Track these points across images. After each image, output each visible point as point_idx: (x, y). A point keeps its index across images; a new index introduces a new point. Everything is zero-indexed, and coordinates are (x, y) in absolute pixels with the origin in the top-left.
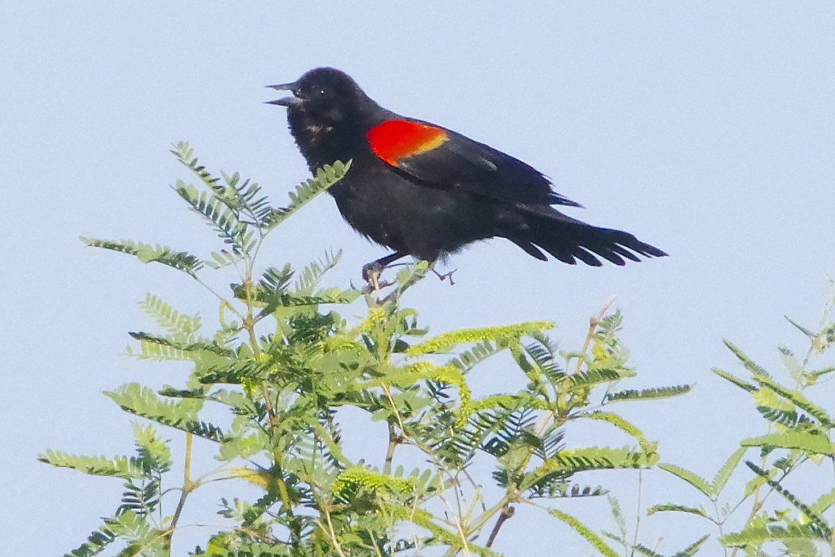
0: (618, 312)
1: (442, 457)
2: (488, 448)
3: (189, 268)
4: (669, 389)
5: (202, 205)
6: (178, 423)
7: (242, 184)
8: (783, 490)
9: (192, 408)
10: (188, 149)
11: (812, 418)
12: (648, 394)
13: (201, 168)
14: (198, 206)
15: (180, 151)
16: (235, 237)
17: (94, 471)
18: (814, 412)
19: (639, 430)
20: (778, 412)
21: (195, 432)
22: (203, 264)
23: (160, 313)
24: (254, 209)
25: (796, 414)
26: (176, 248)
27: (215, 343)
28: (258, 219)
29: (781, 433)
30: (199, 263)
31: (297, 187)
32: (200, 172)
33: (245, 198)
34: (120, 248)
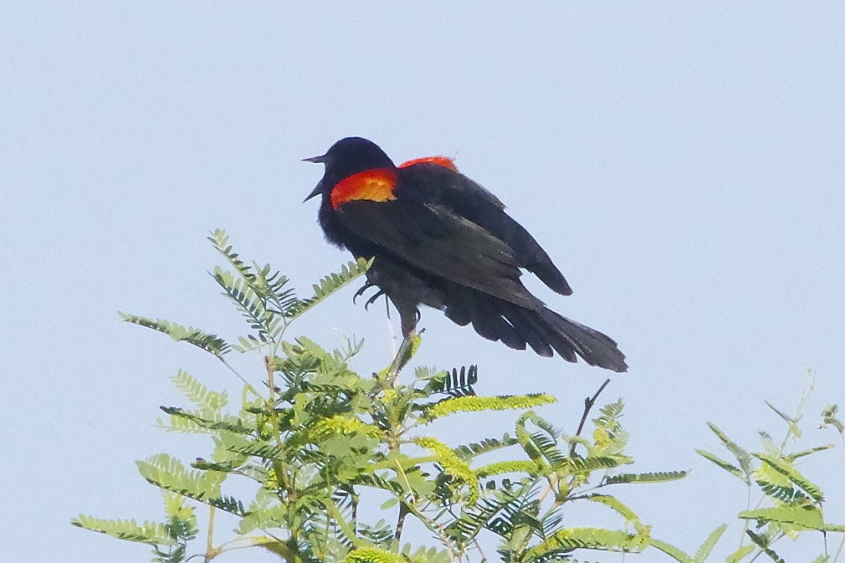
0: (620, 400)
1: (447, 535)
2: (493, 527)
3: (217, 351)
4: (665, 474)
5: (236, 291)
6: (201, 496)
7: (272, 276)
8: (779, 559)
9: (216, 479)
10: (224, 237)
11: (807, 495)
12: (645, 478)
13: (235, 256)
14: (232, 292)
15: (216, 238)
16: (263, 324)
17: (125, 536)
18: (810, 489)
19: (634, 514)
20: (776, 486)
21: (217, 505)
22: (231, 348)
23: (190, 388)
24: (281, 299)
25: (793, 489)
26: (207, 331)
27: (240, 422)
28: (283, 309)
29: (777, 506)
30: (227, 347)
31: (321, 280)
32: (234, 260)
33: (274, 289)
34: (155, 326)
